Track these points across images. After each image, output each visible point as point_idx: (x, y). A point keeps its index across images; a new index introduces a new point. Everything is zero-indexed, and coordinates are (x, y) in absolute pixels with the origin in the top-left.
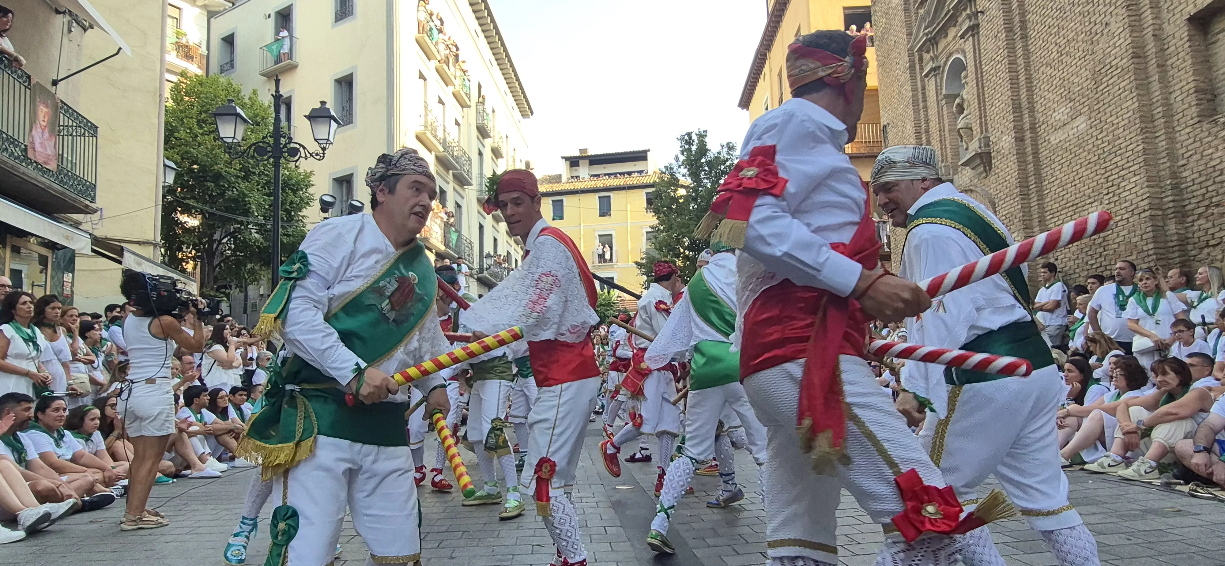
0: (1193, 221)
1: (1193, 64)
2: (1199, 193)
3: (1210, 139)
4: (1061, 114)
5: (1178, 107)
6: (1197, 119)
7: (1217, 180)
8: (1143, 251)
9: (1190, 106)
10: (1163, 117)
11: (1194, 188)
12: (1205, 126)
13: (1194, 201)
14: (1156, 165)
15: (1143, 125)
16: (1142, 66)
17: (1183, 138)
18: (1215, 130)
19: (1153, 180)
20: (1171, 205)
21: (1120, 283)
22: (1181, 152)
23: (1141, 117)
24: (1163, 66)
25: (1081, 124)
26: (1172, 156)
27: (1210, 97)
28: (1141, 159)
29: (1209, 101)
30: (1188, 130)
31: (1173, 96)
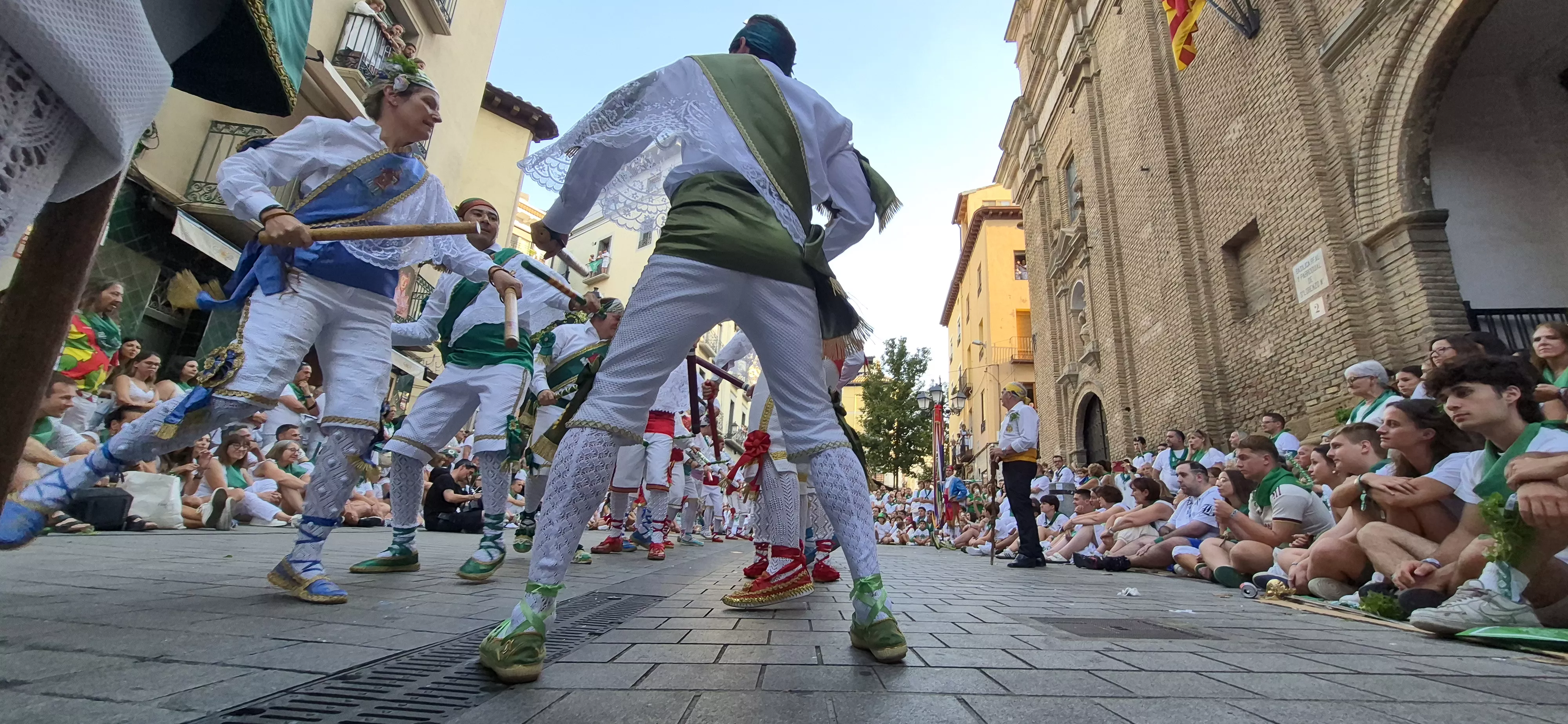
0: (1235, 400)
1: (1227, 280)
2: (1237, 377)
3: (1241, 335)
4: (1145, 321)
5: (1220, 312)
6: (1232, 321)
7: (1248, 366)
8: (1199, 424)
9: (1227, 311)
10: (1209, 319)
11: (1234, 374)
12: (1238, 326)
13: (1234, 384)
14: (1206, 357)
15: (1194, 326)
16: (1193, 282)
17: (1225, 335)
18: (1245, 328)
19: (1203, 368)
20: (1217, 387)
21: (1174, 448)
22: (1223, 346)
23: (1192, 319)
24: (1207, 282)
25: (1159, 328)
26: (1216, 349)
27: (1243, 304)
28: (1194, 352)
29: (1241, 307)
30: (1227, 329)
31: (1216, 304)
